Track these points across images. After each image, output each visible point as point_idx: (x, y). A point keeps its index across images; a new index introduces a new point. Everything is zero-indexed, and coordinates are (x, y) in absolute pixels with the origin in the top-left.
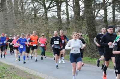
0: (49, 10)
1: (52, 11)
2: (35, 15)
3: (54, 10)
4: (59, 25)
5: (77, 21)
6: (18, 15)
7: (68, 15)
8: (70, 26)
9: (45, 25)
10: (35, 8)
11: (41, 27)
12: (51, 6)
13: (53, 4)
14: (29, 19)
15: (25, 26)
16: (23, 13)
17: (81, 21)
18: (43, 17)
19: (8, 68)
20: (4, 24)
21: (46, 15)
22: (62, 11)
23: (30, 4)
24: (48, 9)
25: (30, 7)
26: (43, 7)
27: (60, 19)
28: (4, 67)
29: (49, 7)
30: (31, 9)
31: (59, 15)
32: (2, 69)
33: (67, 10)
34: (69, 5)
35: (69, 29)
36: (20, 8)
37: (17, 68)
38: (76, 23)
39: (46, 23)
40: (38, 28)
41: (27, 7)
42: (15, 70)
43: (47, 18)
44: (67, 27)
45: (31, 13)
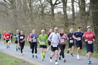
0: (56, 7)
1: (58, 8)
2: (42, 12)
3: (60, 7)
4: (66, 21)
5: (83, 17)
6: (27, 12)
7: (74, 11)
8: (76, 21)
9: (52, 21)
10: (42, 5)
11: (48, 23)
12: (57, 3)
13: (59, 1)
14: (37, 15)
15: (33, 22)
16: (31, 10)
17: (86, 16)
18: (50, 13)
19: (19, 62)
20: (13, 20)
21: (53, 11)
22: (68, 8)
23: (37, 2)
24: (54, 6)
25: (38, 4)
26: (50, 4)
27: (66, 15)
28: (16, 61)
29: (56, 4)
30: (38, 6)
31: (65, 11)
32: (14, 62)
33: (73, 6)
34: (75, 2)
35: (75, 24)
36: (28, 6)
37: (28, 62)
38: (81, 18)
39: (53, 19)
40: (45, 23)
41: (35, 4)
42: (26, 64)
43: (53, 14)
44: (73, 22)
45: (39, 10)
